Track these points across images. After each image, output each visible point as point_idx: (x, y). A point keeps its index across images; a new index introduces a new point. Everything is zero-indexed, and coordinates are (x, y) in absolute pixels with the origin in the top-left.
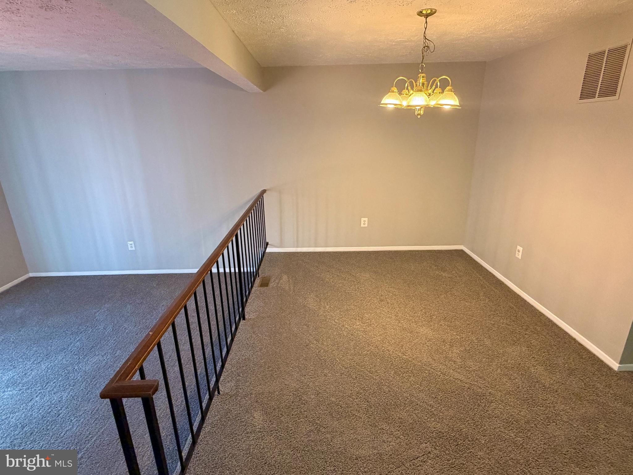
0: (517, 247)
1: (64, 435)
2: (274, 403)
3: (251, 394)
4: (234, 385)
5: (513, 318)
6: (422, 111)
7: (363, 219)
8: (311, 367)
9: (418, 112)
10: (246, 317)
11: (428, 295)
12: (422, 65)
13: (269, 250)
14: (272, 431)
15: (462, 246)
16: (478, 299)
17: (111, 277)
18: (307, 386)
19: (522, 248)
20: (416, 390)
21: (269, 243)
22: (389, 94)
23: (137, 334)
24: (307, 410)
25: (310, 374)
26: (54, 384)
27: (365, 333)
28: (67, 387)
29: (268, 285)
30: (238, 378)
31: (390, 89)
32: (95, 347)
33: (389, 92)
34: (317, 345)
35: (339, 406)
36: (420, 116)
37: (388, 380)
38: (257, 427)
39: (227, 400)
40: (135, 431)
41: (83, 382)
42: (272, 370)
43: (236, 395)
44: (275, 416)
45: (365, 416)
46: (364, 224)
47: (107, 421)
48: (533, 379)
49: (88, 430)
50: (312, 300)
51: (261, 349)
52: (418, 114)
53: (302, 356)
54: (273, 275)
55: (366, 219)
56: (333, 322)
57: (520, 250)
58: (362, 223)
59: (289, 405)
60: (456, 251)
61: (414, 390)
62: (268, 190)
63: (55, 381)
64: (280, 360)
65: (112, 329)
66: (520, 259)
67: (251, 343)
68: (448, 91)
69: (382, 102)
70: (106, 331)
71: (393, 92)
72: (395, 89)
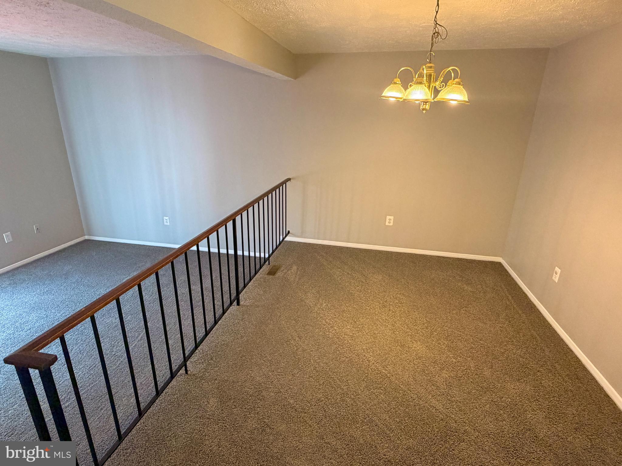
0: (555, 268)
1: (62, 383)
2: (232, 393)
3: (216, 379)
4: (204, 368)
5: (530, 350)
6: (427, 105)
7: (388, 217)
8: (283, 364)
9: (423, 106)
10: (241, 303)
11: (438, 308)
12: (430, 53)
13: (288, 239)
14: (220, 420)
15: (501, 258)
16: (496, 321)
17: (148, 247)
18: (271, 382)
19: (560, 270)
20: (381, 410)
21: (290, 232)
22: (392, 85)
23: (150, 303)
24: (261, 407)
25: (279, 371)
26: (70, 337)
27: (352, 338)
28: (78, 342)
29: (275, 274)
30: (210, 361)
31: (393, 80)
32: (113, 310)
33: (391, 83)
34: (298, 342)
35: (294, 410)
36: (425, 111)
37: (356, 392)
38: (208, 413)
39: (191, 381)
40: (118, 392)
41: (92, 339)
42: (244, 360)
43: (202, 378)
44: (228, 406)
45: (316, 425)
46: (389, 222)
47: (99, 378)
48: (526, 425)
49: (81, 383)
50: (312, 296)
51: (242, 337)
52: (423, 109)
53: (279, 350)
54: (284, 264)
55: (392, 218)
56: (324, 321)
57: (558, 272)
58: (387, 221)
59: (246, 397)
60: (492, 263)
61: (379, 409)
62: (293, 179)
63: (72, 334)
64: (255, 351)
65: (131, 295)
66: (557, 282)
67: (236, 329)
68: (455, 84)
69: (383, 95)
70: (126, 297)
71: (395, 83)
72: (398, 80)
